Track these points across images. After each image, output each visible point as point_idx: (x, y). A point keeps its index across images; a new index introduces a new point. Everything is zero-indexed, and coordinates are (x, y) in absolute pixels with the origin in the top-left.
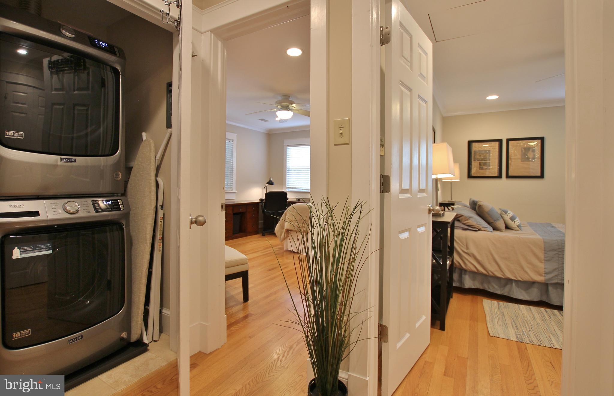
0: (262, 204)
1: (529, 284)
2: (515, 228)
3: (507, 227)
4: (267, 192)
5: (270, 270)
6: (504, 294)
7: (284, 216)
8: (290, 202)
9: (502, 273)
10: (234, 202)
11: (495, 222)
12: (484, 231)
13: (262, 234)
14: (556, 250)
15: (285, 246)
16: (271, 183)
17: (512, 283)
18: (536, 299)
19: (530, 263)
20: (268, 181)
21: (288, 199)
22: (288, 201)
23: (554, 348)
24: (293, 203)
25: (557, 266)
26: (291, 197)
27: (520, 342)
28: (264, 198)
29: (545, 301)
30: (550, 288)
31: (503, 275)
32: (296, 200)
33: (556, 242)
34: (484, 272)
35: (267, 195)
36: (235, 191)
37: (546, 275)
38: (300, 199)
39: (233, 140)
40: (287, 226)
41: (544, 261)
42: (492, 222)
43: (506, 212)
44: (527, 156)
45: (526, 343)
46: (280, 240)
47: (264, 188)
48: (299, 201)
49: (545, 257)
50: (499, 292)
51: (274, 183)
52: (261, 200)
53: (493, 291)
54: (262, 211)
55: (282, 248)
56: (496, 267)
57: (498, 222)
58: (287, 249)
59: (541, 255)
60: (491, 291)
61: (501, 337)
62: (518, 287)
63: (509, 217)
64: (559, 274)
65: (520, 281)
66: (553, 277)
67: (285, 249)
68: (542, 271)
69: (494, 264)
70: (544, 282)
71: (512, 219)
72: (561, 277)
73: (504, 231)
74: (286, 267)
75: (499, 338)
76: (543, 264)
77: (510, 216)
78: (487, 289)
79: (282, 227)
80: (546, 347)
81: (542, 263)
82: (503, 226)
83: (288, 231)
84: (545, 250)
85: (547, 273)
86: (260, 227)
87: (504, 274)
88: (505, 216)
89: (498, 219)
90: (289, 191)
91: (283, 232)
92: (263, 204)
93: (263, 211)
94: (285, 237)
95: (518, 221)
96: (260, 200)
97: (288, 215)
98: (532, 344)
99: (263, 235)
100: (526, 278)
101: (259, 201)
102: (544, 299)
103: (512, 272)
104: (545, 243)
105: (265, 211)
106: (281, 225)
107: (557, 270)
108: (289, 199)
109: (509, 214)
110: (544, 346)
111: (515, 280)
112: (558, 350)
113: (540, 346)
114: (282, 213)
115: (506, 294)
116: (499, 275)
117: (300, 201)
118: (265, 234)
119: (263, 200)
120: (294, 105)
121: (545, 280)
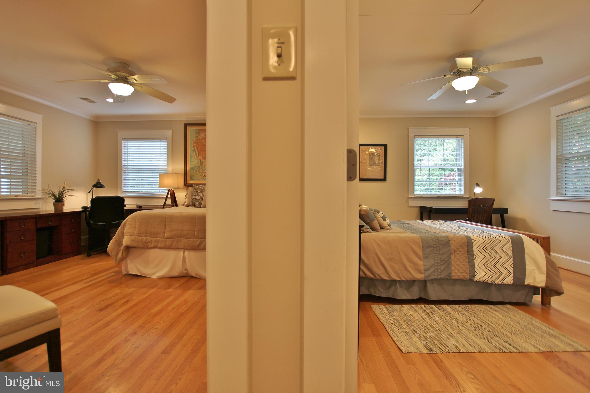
0: (86, 214)
1: (410, 283)
2: (387, 227)
3: (382, 228)
4: (94, 197)
5: (101, 310)
6: (389, 297)
7: (122, 229)
8: (128, 210)
9: (387, 275)
10: (39, 212)
11: (372, 222)
12: (367, 232)
13: (86, 255)
14: (431, 247)
15: (123, 268)
16: (99, 185)
17: (396, 284)
18: (416, 297)
19: (411, 261)
20: (95, 183)
21: (125, 206)
22: (125, 208)
23: (461, 352)
24: (132, 211)
25: (434, 262)
26: (129, 204)
27: (431, 353)
28: (89, 205)
29: (423, 297)
30: (428, 284)
31: (388, 278)
32: (136, 206)
33: (431, 238)
34: (372, 276)
35: (93, 201)
36: (40, 197)
37: (425, 272)
38: (142, 206)
39: (36, 123)
40: (126, 241)
41: (423, 258)
42: (369, 223)
43: (378, 212)
44: (374, 160)
45: (437, 353)
46: (116, 261)
47: (89, 193)
48: (140, 208)
49: (423, 254)
50: (384, 295)
51: (104, 186)
52: (85, 208)
53: (379, 295)
54: (85, 222)
55: (121, 271)
56: (382, 269)
57: (374, 222)
58: (128, 272)
59: (421, 253)
60: (377, 295)
61: (414, 352)
62: (401, 287)
63: (381, 217)
64: (436, 269)
65: (403, 281)
66: (431, 273)
67: (124, 273)
68: (422, 268)
69: (380, 266)
70: (424, 279)
71: (384, 218)
72: (437, 273)
73: (379, 230)
74: (127, 301)
75: (411, 353)
76: (423, 261)
77: (382, 215)
78: (373, 294)
79: (119, 243)
80: (454, 352)
81: (421, 260)
82: (378, 227)
83: (128, 248)
84: (423, 248)
85: (426, 270)
86: (82, 244)
87: (389, 276)
88: (378, 216)
89: (374, 219)
90: (126, 196)
91: (120, 250)
92: (88, 213)
93: (88, 223)
94: (124, 256)
95: (388, 220)
96: (82, 208)
97: (127, 227)
98: (443, 353)
99: (89, 255)
100: (409, 277)
101: (82, 210)
102: (423, 296)
103: (397, 273)
104: (422, 240)
105: (92, 222)
106: (116, 241)
107: (434, 266)
108: (127, 206)
109: (381, 214)
110: (453, 353)
111: (399, 281)
112: (465, 353)
113: (450, 353)
114: (119, 225)
115: (391, 297)
116: (385, 277)
117: (142, 208)
118: (92, 253)
119: (88, 208)
120: (135, 77)
121: (425, 277)
